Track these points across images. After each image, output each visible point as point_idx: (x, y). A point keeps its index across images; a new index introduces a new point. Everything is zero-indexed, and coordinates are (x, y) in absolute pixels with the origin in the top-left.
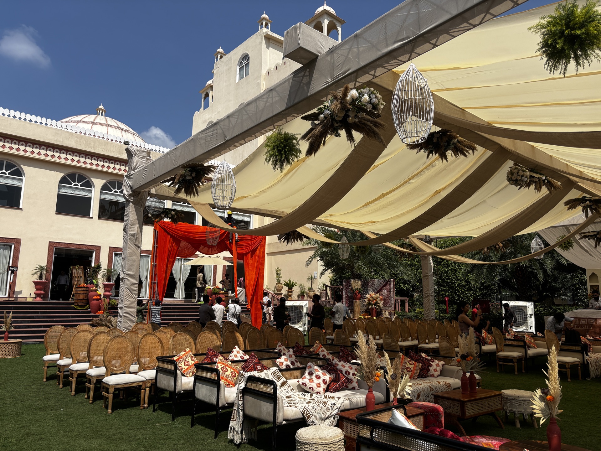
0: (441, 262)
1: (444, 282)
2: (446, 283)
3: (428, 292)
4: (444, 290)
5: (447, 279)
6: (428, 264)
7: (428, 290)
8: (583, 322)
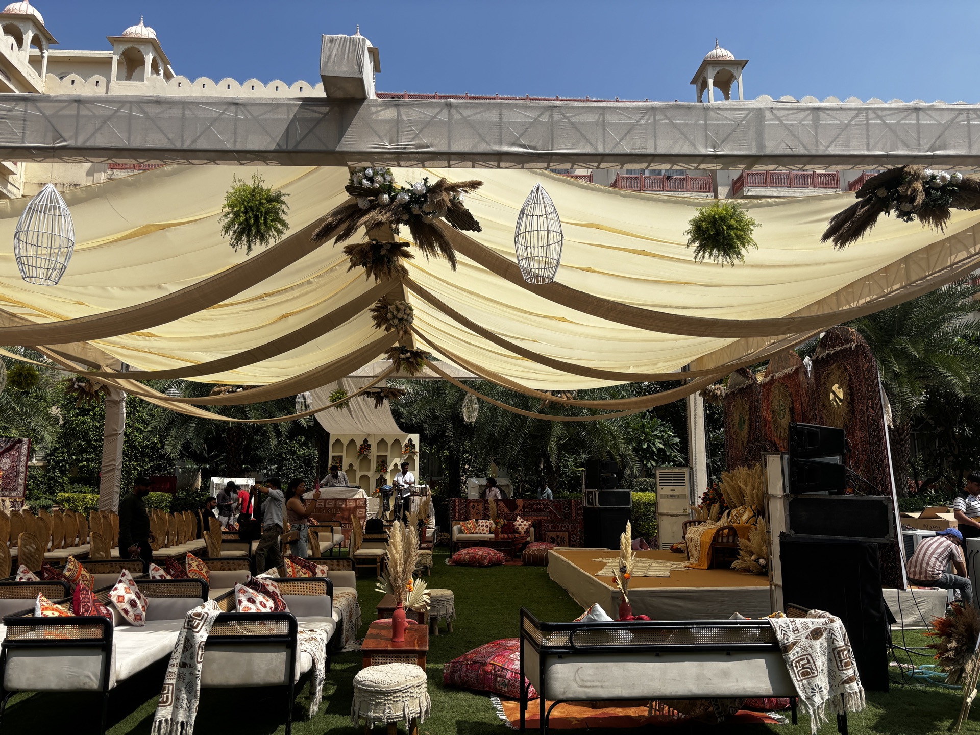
0: (90, 410)
1: (89, 445)
2: (92, 448)
3: (113, 463)
4: (87, 460)
5: (96, 441)
6: (119, 414)
7: (114, 460)
8: (330, 504)
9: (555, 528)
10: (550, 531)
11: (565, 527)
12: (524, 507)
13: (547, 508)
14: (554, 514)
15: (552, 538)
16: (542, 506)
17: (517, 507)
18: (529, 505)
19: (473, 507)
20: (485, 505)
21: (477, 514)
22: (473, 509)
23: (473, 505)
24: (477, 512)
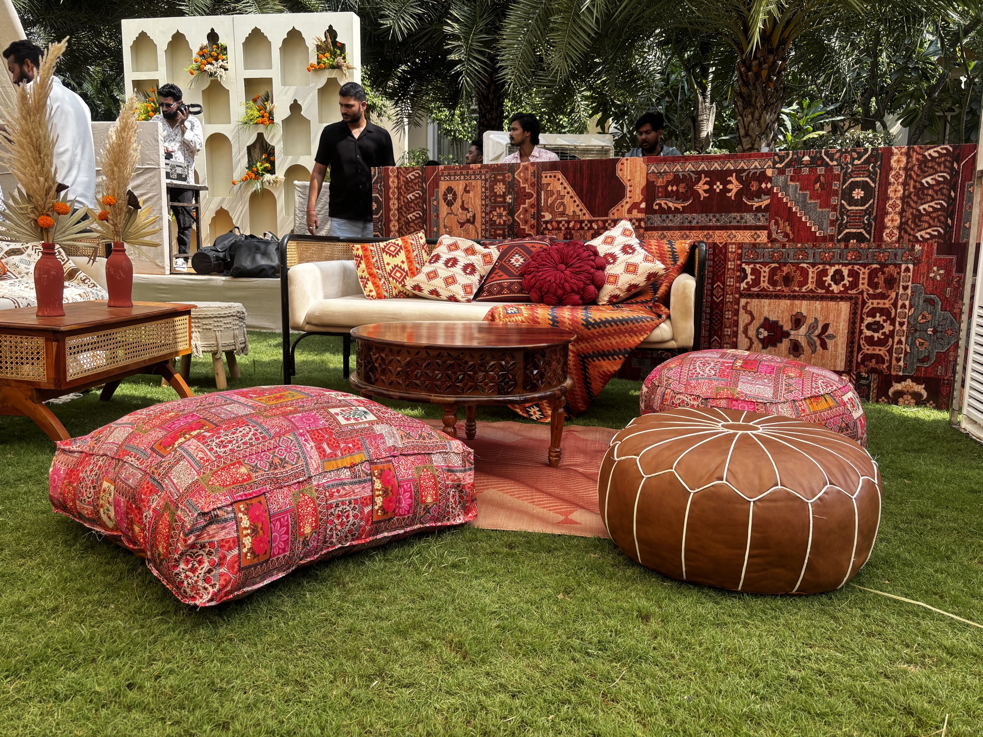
9: (787, 280)
10: (760, 295)
11: (838, 277)
12: (650, 192)
13: (759, 194)
14: (790, 217)
15: (769, 325)
16: (734, 186)
17: (617, 191)
18: (676, 180)
19: (450, 197)
20: (492, 188)
21: (462, 225)
22: (450, 204)
23: (450, 190)
24: (463, 216)
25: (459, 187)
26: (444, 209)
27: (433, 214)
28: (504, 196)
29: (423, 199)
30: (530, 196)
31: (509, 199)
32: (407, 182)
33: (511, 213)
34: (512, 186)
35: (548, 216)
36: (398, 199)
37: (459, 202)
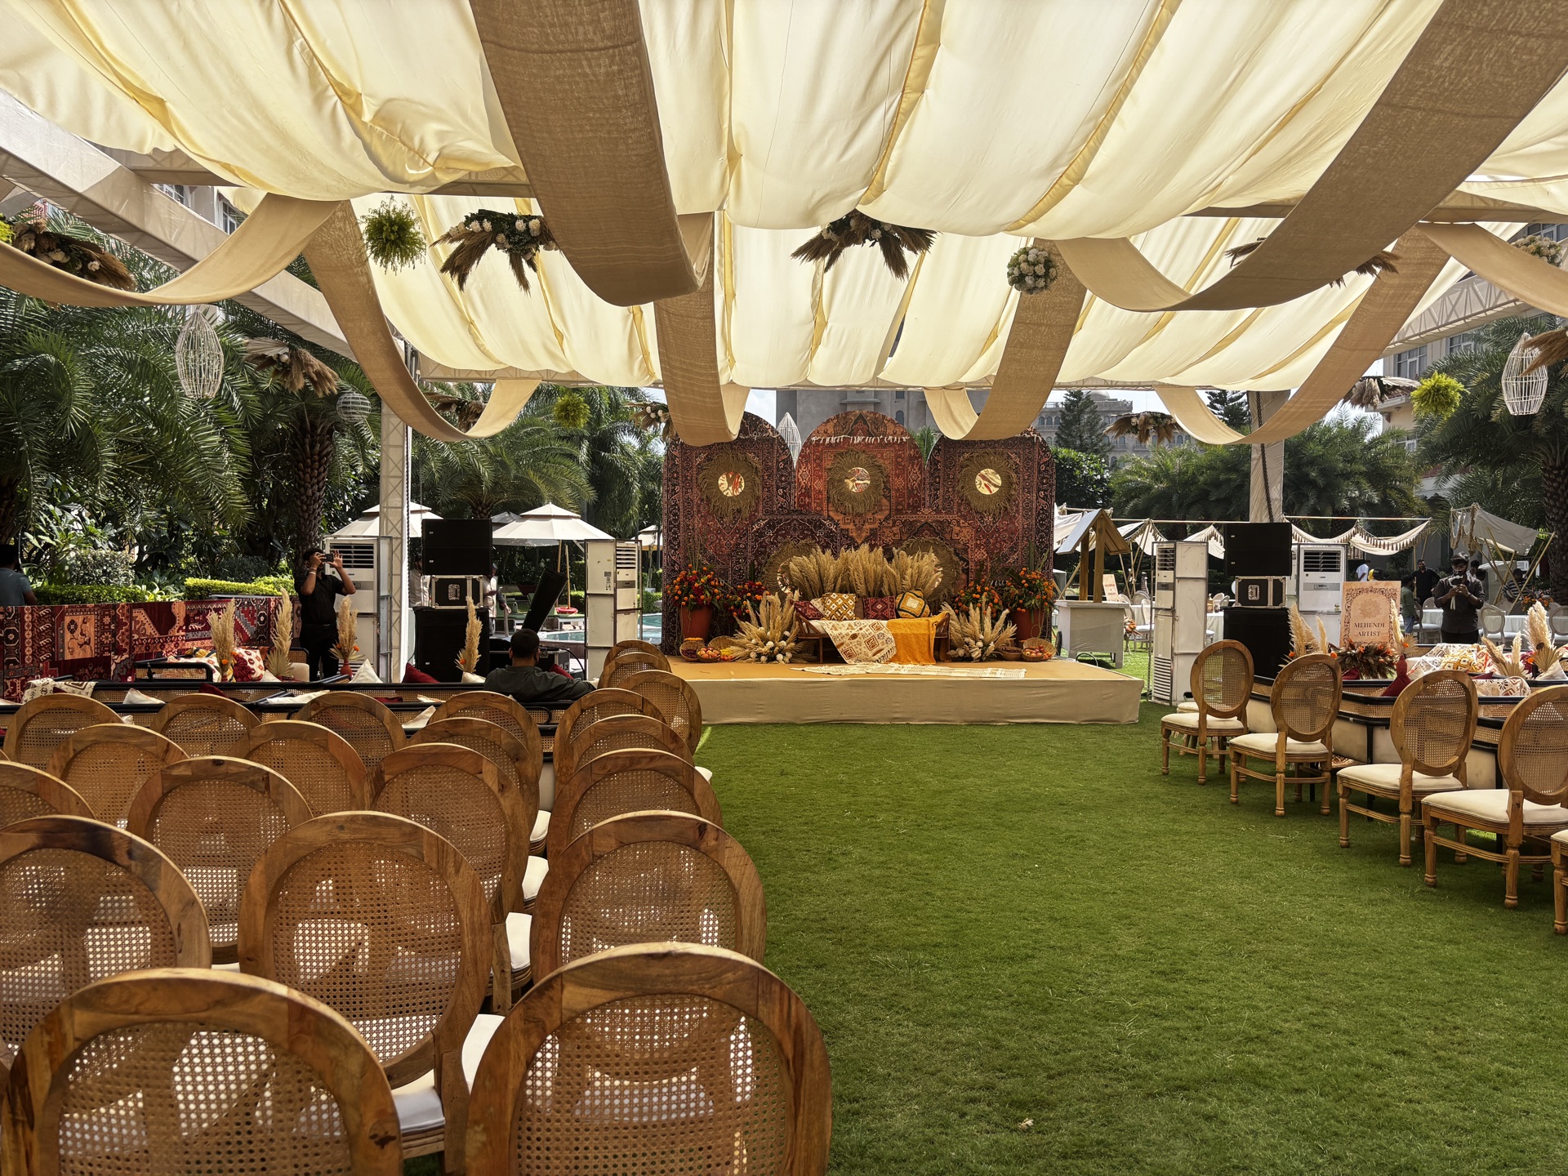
19: (72, 627)
20: (101, 620)
21: (81, 646)
22: (72, 632)
23: (72, 622)
24: (81, 640)
25: (79, 619)
26: (68, 636)
27: (60, 640)
28: (109, 625)
29: (52, 629)
30: (125, 624)
31: (112, 627)
32: (39, 617)
33: (114, 636)
34: (115, 619)
35: (136, 637)
36: (32, 630)
37: (78, 631)
